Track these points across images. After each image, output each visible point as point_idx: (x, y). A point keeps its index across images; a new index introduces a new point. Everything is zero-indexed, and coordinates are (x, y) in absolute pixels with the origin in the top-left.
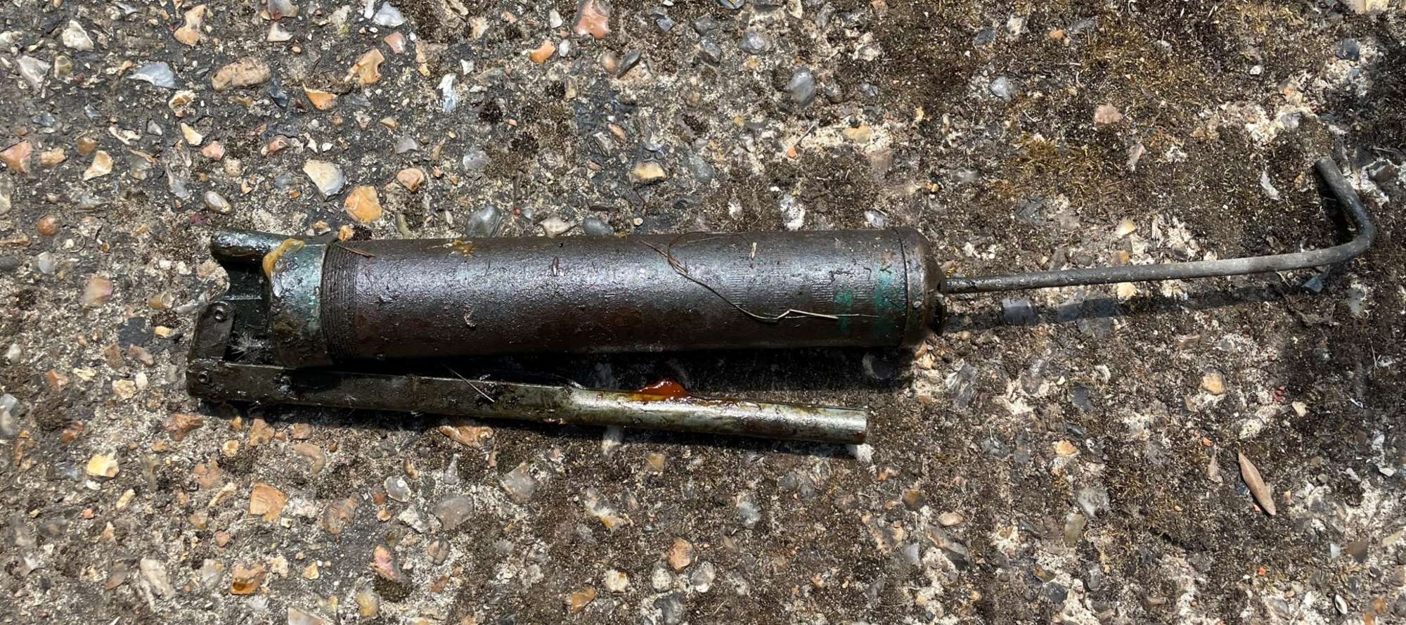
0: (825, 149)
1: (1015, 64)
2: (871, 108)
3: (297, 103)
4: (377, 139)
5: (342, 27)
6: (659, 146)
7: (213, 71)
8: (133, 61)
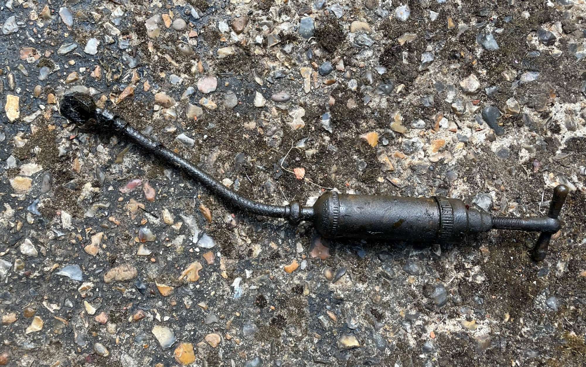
0: (452, 333)
1: (561, 290)
2: (479, 311)
3: (151, 291)
4: (195, 315)
5: (179, 247)
6: (356, 326)
7: (105, 271)
8: (60, 264)
